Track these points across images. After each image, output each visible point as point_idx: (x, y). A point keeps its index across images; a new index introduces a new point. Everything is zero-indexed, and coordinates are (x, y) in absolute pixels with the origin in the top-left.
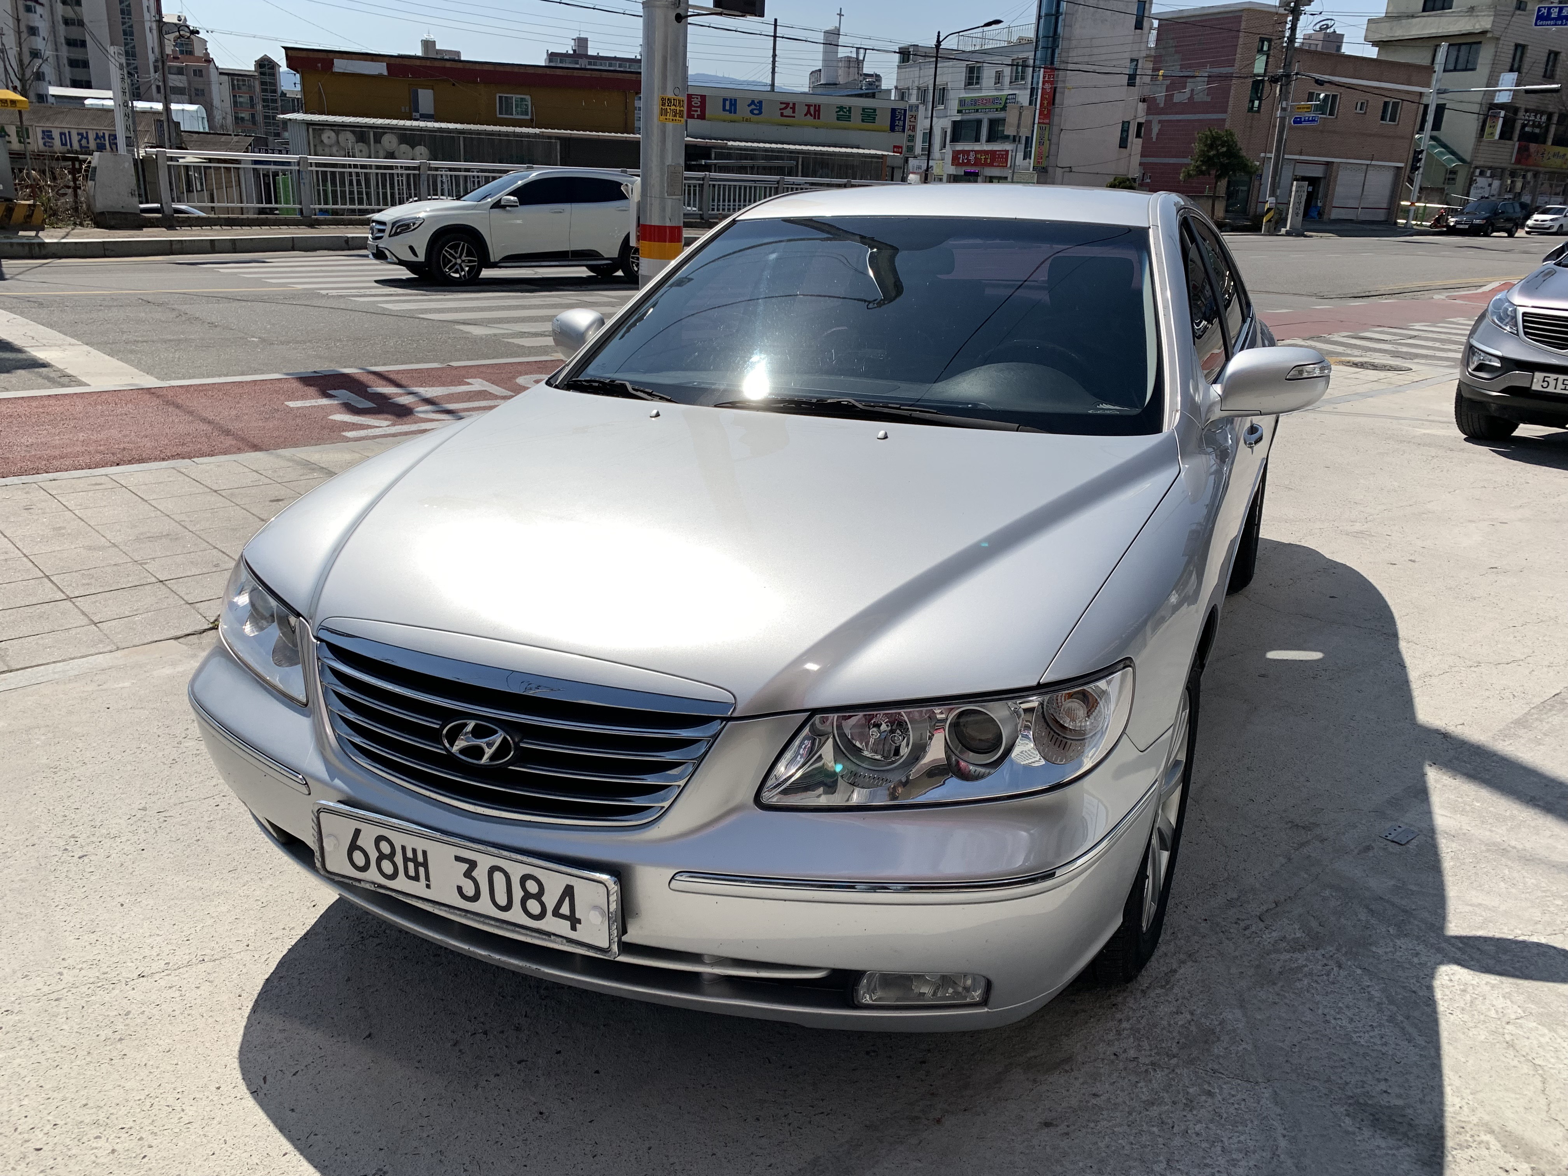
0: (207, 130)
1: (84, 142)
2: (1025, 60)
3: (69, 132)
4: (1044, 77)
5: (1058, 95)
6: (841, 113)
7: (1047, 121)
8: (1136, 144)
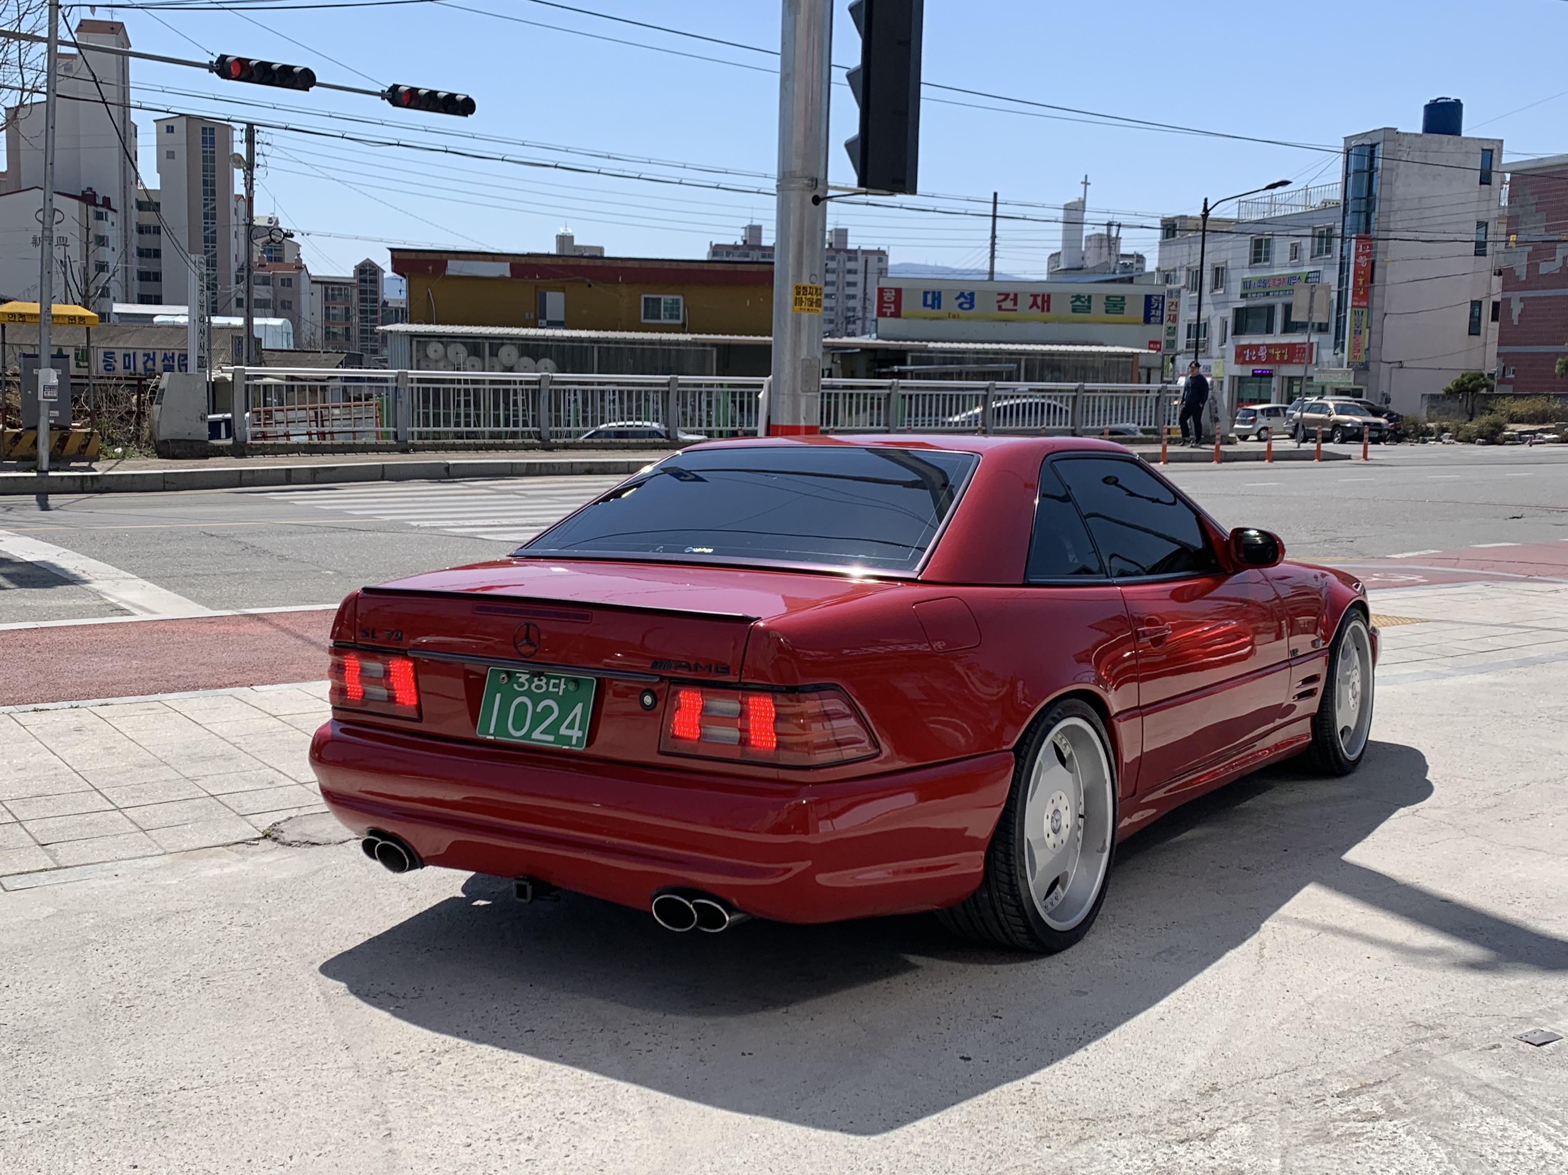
0: (292, 348)
1: (150, 363)
2: (1330, 229)
3: (134, 354)
4: (1357, 249)
5: (1377, 271)
6: (1078, 303)
7: (1365, 304)
8: (1491, 329)
